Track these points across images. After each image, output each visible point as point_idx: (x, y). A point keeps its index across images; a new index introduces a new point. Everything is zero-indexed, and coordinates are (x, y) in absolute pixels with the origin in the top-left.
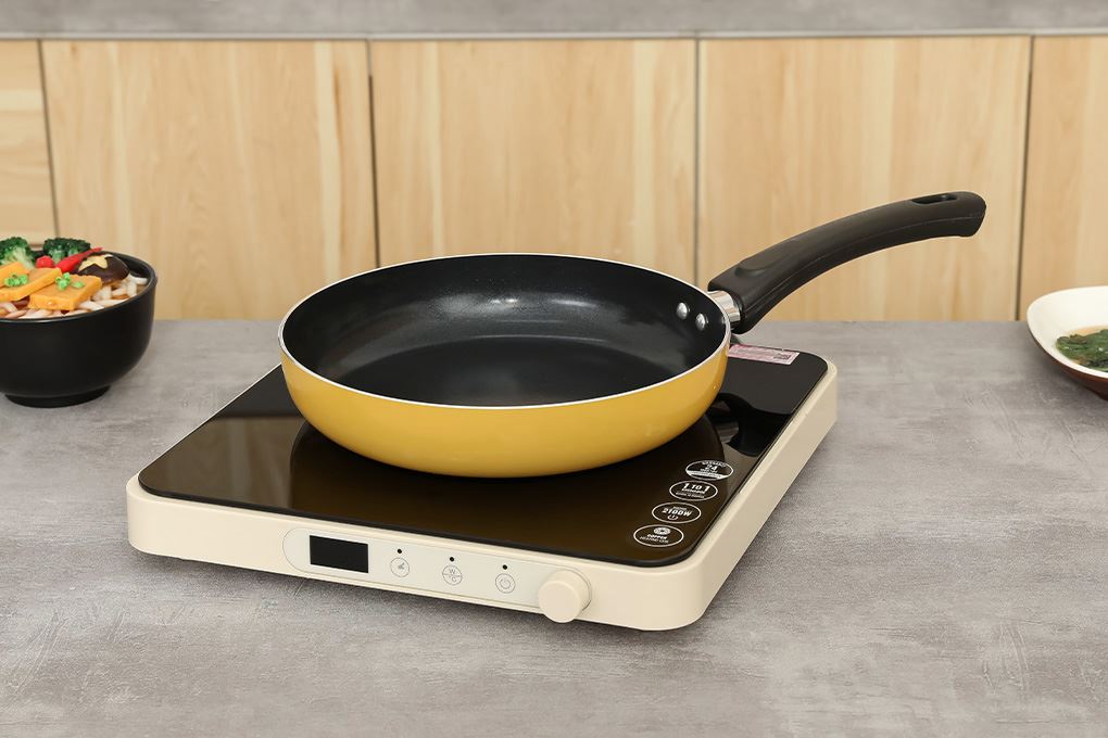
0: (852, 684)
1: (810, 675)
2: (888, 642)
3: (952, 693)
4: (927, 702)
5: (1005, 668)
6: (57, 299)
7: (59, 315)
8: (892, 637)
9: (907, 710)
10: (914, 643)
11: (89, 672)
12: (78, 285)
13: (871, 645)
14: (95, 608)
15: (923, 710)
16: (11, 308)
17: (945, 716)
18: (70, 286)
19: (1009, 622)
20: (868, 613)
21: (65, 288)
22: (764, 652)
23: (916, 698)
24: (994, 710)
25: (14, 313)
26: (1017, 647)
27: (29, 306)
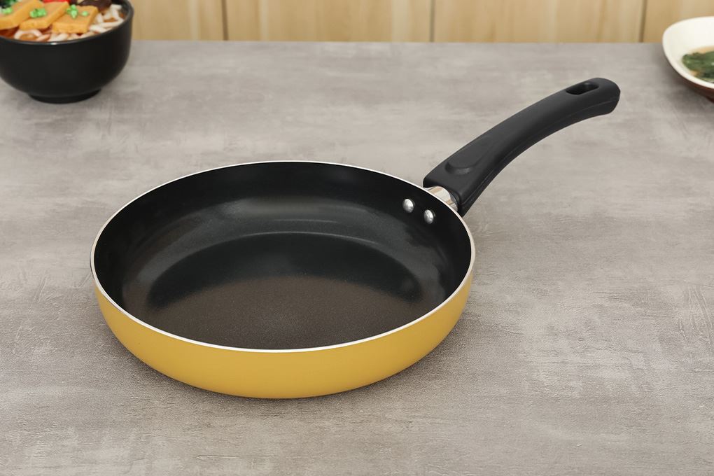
0: (583, 340)
1: (552, 332)
2: (607, 304)
3: (657, 346)
4: (641, 355)
5: (695, 325)
6: (73, 25)
7: (76, 37)
8: (610, 299)
9: (627, 361)
10: (626, 305)
11: (21, 327)
12: (85, 14)
13: (594, 306)
14: (24, 274)
15: (638, 361)
16: (37, 34)
17: (654, 366)
18: (79, 15)
19: (695, 288)
20: (591, 279)
21: (77, 17)
22: (518, 313)
23: (632, 351)
24: (690, 361)
25: (41, 37)
26: (703, 307)
27: (53, 31)
